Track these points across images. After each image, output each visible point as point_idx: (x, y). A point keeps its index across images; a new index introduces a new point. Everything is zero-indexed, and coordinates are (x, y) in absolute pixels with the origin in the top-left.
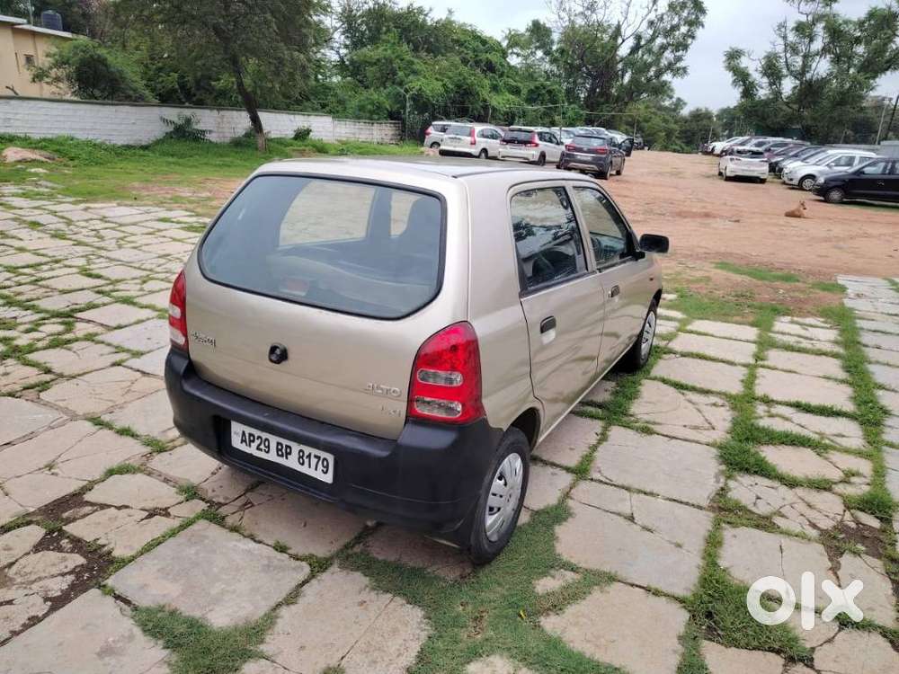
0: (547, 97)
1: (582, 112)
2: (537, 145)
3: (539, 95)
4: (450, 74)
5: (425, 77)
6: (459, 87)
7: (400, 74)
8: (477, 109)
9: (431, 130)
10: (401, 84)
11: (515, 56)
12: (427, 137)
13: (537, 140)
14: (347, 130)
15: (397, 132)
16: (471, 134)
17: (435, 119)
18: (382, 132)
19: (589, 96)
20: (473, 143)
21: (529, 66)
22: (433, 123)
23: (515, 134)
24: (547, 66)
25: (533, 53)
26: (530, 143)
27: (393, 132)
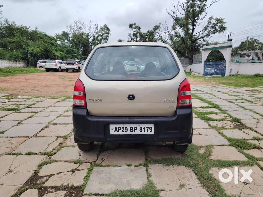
0: (72, 52)
1: (83, 57)
2: (77, 65)
3: (69, 52)
4: (41, 46)
5: (33, 47)
6: (45, 50)
7: (24, 46)
8: (52, 56)
9: (38, 62)
10: (24, 49)
11: (59, 41)
12: (37, 65)
13: (77, 63)
14: (7, 64)
15: (26, 64)
16: (55, 62)
17: (39, 59)
18: (19, 65)
19: (83, 52)
20: (56, 65)
21: (64, 44)
22: (39, 60)
23: (69, 62)
24: (68, 44)
25: (64, 41)
26: (75, 64)
27: (24, 64)
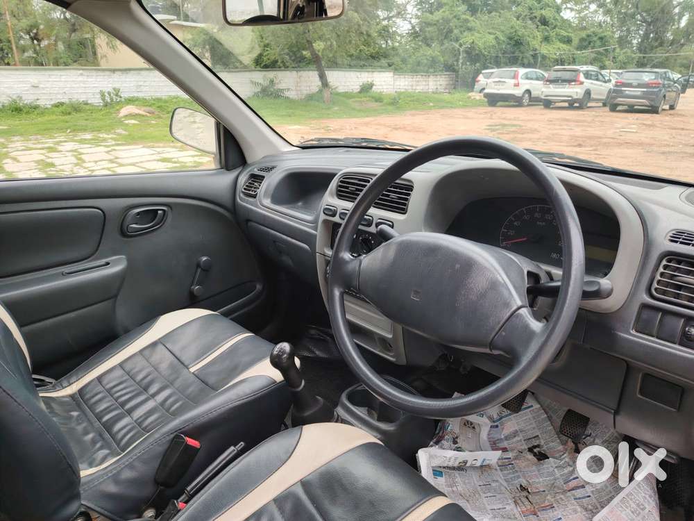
0: (598, 43)
1: (634, 56)
2: (582, 83)
3: (590, 43)
4: (502, 28)
5: (478, 32)
6: (510, 39)
7: (456, 31)
8: (526, 58)
9: (481, 78)
10: (457, 40)
11: (568, 11)
12: (476, 84)
13: (582, 78)
14: (407, 83)
15: (451, 82)
16: (515, 77)
17: (487, 68)
18: (435, 83)
19: (642, 41)
20: (517, 85)
21: (583, 19)
22: (483, 72)
23: (559, 74)
24: (600, 17)
25: (587, 8)
26: (575, 81)
27: (447, 83)
